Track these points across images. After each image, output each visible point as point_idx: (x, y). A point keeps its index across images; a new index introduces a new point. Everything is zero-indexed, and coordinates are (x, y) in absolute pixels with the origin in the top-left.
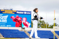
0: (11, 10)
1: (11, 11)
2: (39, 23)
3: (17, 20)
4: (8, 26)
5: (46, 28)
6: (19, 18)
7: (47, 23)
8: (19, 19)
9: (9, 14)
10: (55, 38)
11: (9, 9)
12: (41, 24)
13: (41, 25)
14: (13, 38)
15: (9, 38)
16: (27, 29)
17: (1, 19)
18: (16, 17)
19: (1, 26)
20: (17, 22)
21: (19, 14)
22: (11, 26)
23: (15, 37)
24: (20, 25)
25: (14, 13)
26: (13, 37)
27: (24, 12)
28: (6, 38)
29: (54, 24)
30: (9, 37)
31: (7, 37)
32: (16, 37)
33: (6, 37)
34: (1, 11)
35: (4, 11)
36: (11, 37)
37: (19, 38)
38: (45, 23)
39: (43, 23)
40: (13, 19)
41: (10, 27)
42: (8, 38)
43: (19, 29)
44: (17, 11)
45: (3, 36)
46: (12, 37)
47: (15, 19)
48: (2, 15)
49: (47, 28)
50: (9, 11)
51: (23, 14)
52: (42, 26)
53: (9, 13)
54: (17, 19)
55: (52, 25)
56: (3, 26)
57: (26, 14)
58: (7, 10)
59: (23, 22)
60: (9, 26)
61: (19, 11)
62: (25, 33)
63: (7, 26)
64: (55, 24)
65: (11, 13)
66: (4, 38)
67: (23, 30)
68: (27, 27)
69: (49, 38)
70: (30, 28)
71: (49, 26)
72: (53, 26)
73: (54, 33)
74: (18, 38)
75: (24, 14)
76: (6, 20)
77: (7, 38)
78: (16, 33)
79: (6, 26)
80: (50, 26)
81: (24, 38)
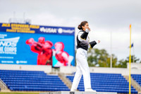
0: (27, 24)
1: (26, 26)
2: (94, 55)
3: (41, 47)
4: (19, 64)
5: (109, 67)
6: (46, 43)
7: (113, 55)
8: (46, 46)
9: (22, 33)
10: (132, 93)
11: (23, 22)
12: (98, 57)
13: (98, 61)
14: (31, 92)
15: (23, 92)
16: (65, 70)
17: (2, 46)
18: (39, 41)
19: (3, 62)
20: (42, 53)
21: (46, 33)
22: (26, 62)
23: (36, 90)
24: (49, 61)
25: (33, 32)
26: (33, 90)
27: (57, 28)
28: (14, 92)
29: (128, 58)
30: (21, 90)
31: (18, 90)
32: (38, 90)
33: (15, 90)
34: (3, 26)
35: (9, 26)
36: (27, 90)
37: (47, 90)
38: (107, 55)
39: (103, 55)
40: (32, 46)
41: (23, 64)
42: (20, 92)
43: (47, 69)
44: (41, 27)
45: (9, 88)
46: (30, 90)
47: (35, 45)
48: (6, 35)
49: (113, 67)
50: (21, 26)
51: (54, 34)
52: (102, 62)
53: (23, 31)
54: (41, 45)
55: (124, 61)
56: (8, 62)
57: (63, 34)
58: (18, 24)
59: (54, 53)
60: (22, 62)
61: (45, 27)
62: (61, 79)
63: (18, 62)
64: (132, 57)
65: (28, 31)
66: (9, 91)
67: (56, 73)
68: (66, 65)
69: (118, 92)
70: (72, 67)
71: (118, 63)
72: (127, 62)
73: (130, 81)
74: (44, 90)
75: (57, 34)
76: (15, 49)
77: (17, 92)
78: (40, 79)
79: (15, 63)
80: (120, 62)
81: (57, 90)
